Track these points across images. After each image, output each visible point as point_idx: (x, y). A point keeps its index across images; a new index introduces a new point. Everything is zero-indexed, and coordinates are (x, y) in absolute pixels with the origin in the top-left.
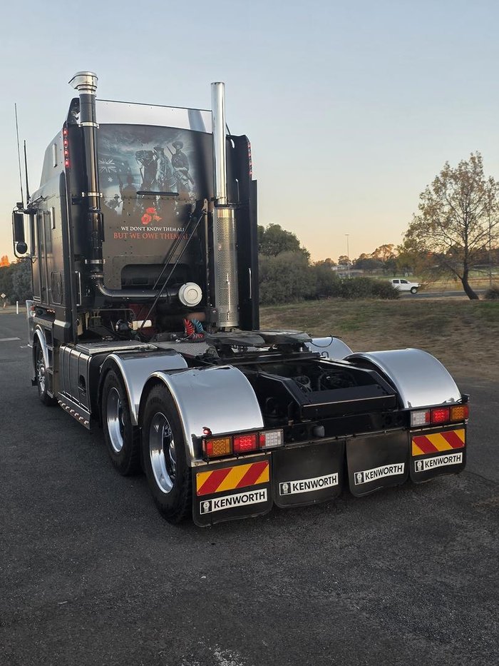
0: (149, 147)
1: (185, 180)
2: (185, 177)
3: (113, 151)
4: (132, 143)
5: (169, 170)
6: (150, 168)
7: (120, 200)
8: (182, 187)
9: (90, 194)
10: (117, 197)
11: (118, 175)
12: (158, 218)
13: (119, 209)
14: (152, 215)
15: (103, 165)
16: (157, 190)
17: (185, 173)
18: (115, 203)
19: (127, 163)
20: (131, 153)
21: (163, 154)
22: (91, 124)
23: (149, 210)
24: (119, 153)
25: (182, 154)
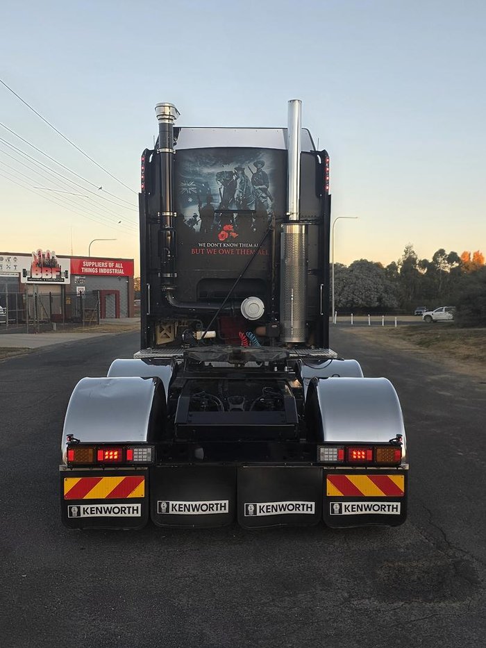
1: (263, 198)
2: (264, 195)
3: (195, 173)
4: (213, 166)
5: (248, 188)
6: (230, 187)
7: (198, 218)
8: (260, 205)
9: (165, 214)
10: (195, 216)
11: (198, 195)
12: (234, 235)
13: (197, 227)
14: (229, 232)
15: (184, 187)
16: (234, 208)
17: (265, 191)
18: (193, 221)
19: (207, 184)
20: (212, 174)
21: (243, 173)
22: (167, 150)
23: (226, 227)
24: (200, 175)
25: (263, 172)
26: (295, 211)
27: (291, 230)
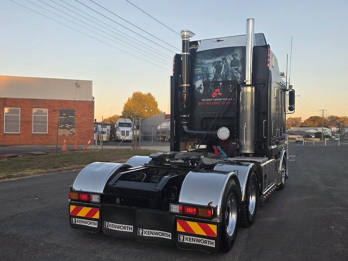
0: (219, 59)
1: (236, 73)
2: (237, 72)
3: (202, 63)
4: (211, 59)
5: (228, 69)
6: (218, 69)
7: (202, 86)
8: (234, 77)
9: (183, 85)
10: (201, 85)
11: (203, 75)
12: (220, 94)
13: (201, 91)
14: (217, 93)
15: (196, 71)
16: (220, 80)
17: (237, 69)
18: (200, 88)
19: (207, 68)
20: (210, 63)
21: (226, 61)
22: (185, 53)
23: (216, 90)
24: (204, 64)
25: (237, 60)
26: (249, 80)
27: (247, 90)
